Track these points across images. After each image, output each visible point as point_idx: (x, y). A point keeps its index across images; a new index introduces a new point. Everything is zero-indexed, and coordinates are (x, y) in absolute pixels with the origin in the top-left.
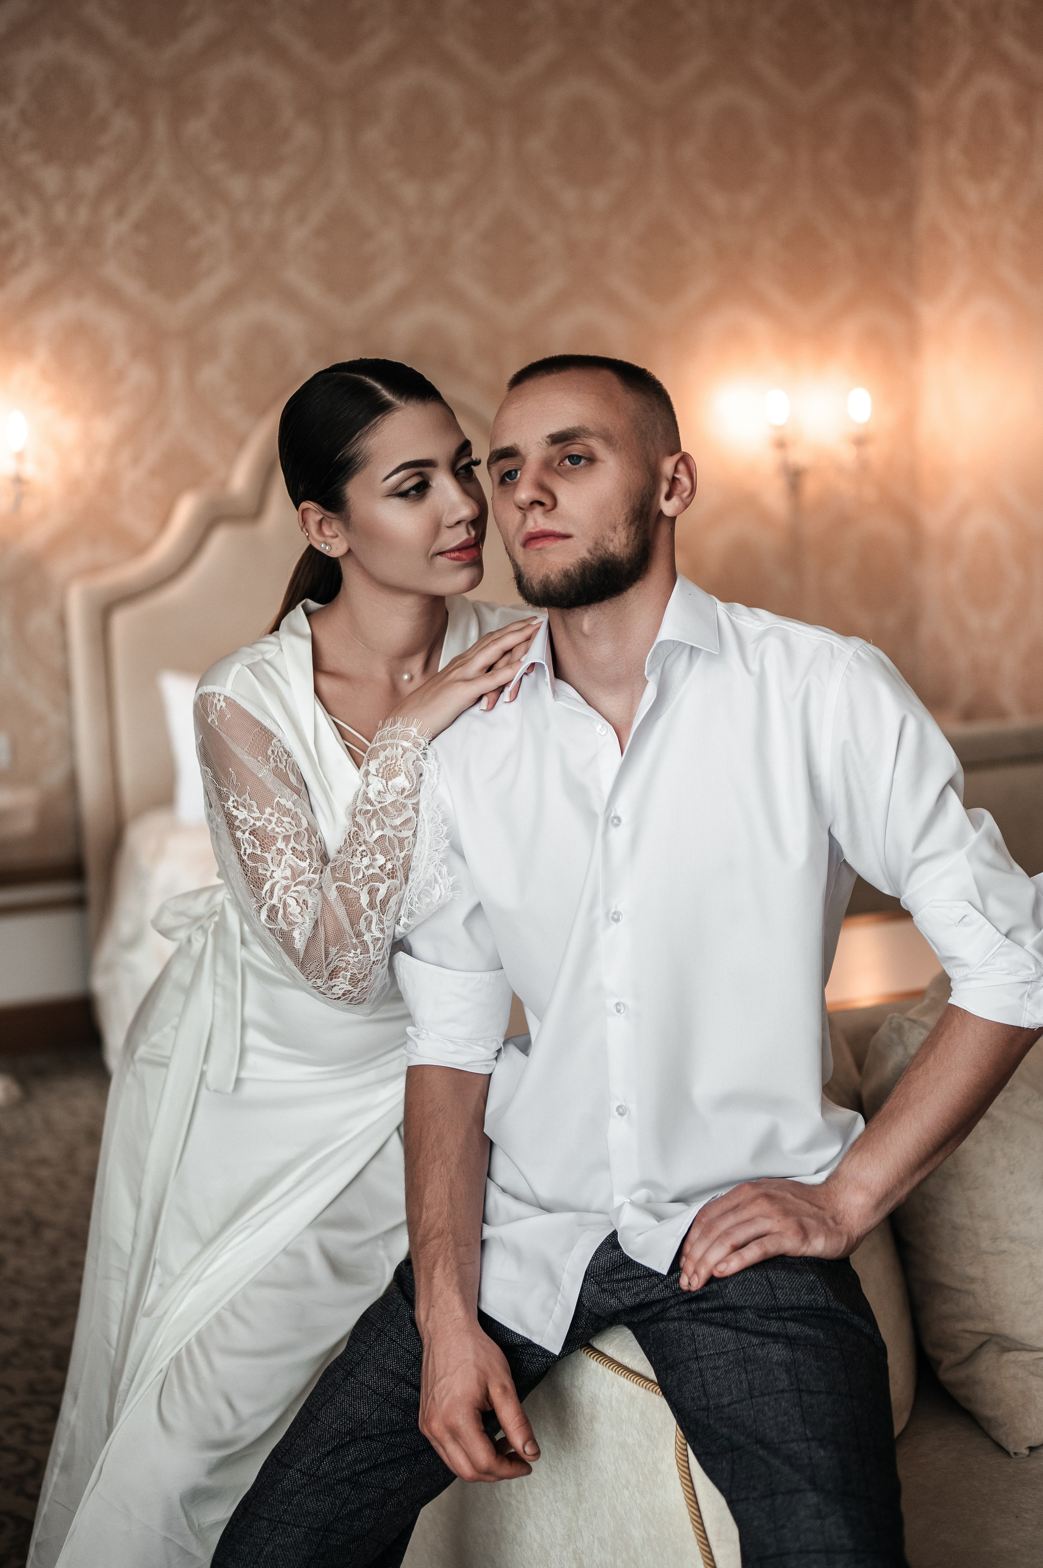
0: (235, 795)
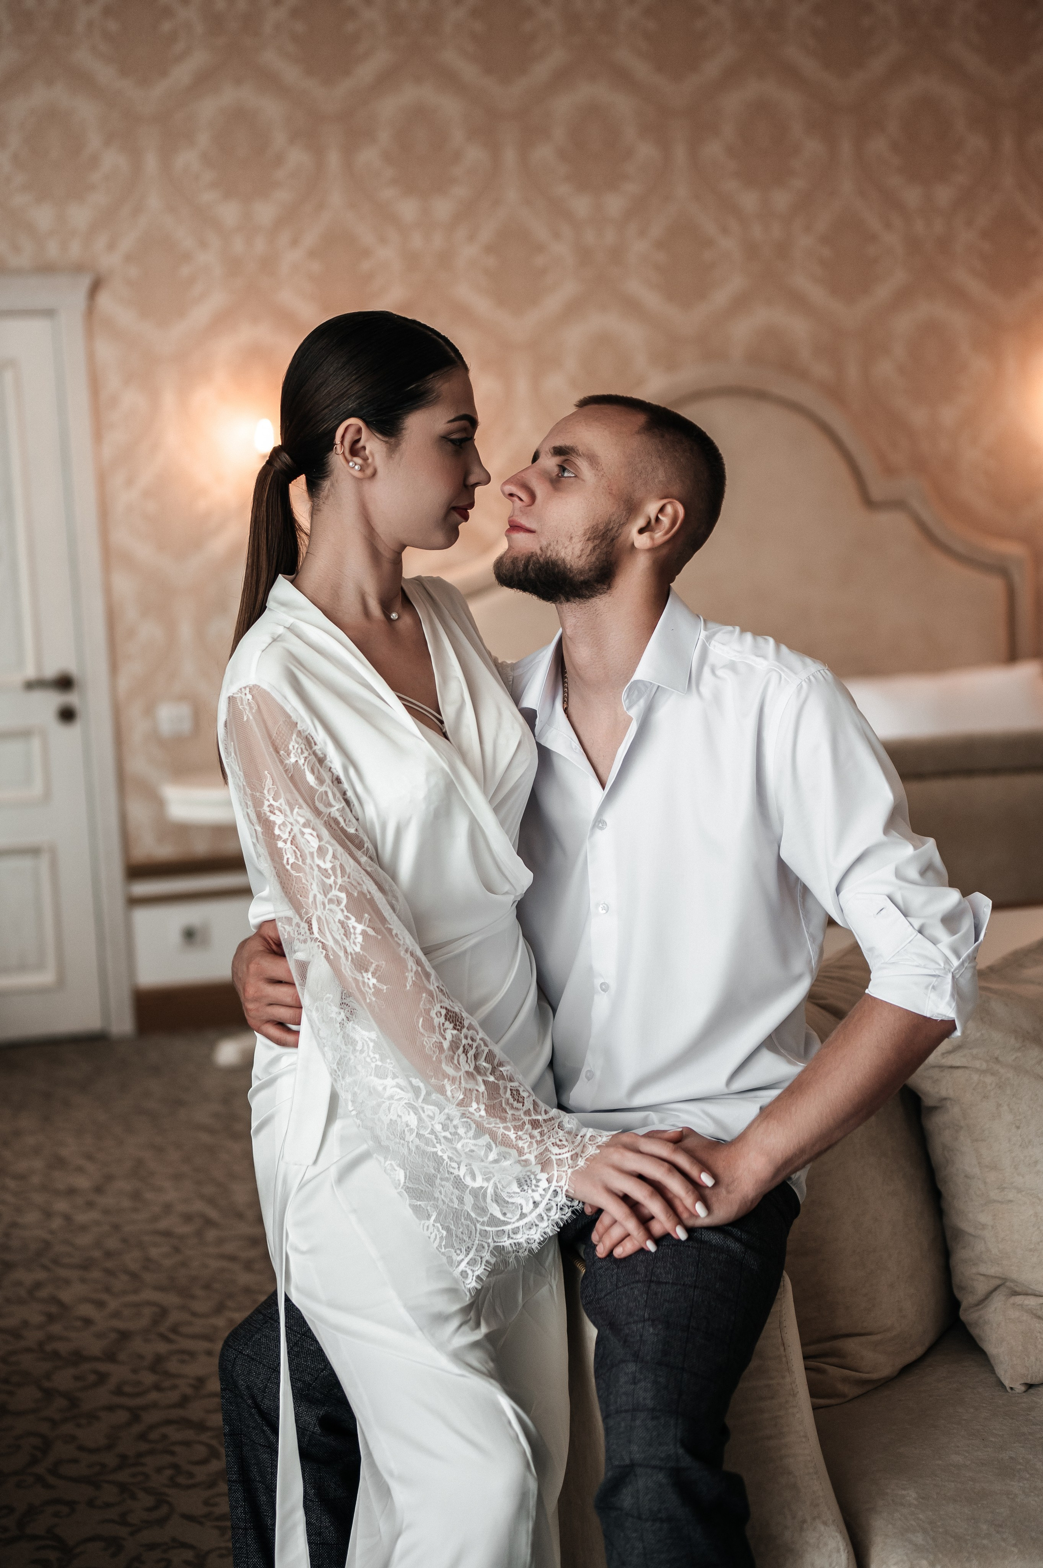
0: (271, 800)
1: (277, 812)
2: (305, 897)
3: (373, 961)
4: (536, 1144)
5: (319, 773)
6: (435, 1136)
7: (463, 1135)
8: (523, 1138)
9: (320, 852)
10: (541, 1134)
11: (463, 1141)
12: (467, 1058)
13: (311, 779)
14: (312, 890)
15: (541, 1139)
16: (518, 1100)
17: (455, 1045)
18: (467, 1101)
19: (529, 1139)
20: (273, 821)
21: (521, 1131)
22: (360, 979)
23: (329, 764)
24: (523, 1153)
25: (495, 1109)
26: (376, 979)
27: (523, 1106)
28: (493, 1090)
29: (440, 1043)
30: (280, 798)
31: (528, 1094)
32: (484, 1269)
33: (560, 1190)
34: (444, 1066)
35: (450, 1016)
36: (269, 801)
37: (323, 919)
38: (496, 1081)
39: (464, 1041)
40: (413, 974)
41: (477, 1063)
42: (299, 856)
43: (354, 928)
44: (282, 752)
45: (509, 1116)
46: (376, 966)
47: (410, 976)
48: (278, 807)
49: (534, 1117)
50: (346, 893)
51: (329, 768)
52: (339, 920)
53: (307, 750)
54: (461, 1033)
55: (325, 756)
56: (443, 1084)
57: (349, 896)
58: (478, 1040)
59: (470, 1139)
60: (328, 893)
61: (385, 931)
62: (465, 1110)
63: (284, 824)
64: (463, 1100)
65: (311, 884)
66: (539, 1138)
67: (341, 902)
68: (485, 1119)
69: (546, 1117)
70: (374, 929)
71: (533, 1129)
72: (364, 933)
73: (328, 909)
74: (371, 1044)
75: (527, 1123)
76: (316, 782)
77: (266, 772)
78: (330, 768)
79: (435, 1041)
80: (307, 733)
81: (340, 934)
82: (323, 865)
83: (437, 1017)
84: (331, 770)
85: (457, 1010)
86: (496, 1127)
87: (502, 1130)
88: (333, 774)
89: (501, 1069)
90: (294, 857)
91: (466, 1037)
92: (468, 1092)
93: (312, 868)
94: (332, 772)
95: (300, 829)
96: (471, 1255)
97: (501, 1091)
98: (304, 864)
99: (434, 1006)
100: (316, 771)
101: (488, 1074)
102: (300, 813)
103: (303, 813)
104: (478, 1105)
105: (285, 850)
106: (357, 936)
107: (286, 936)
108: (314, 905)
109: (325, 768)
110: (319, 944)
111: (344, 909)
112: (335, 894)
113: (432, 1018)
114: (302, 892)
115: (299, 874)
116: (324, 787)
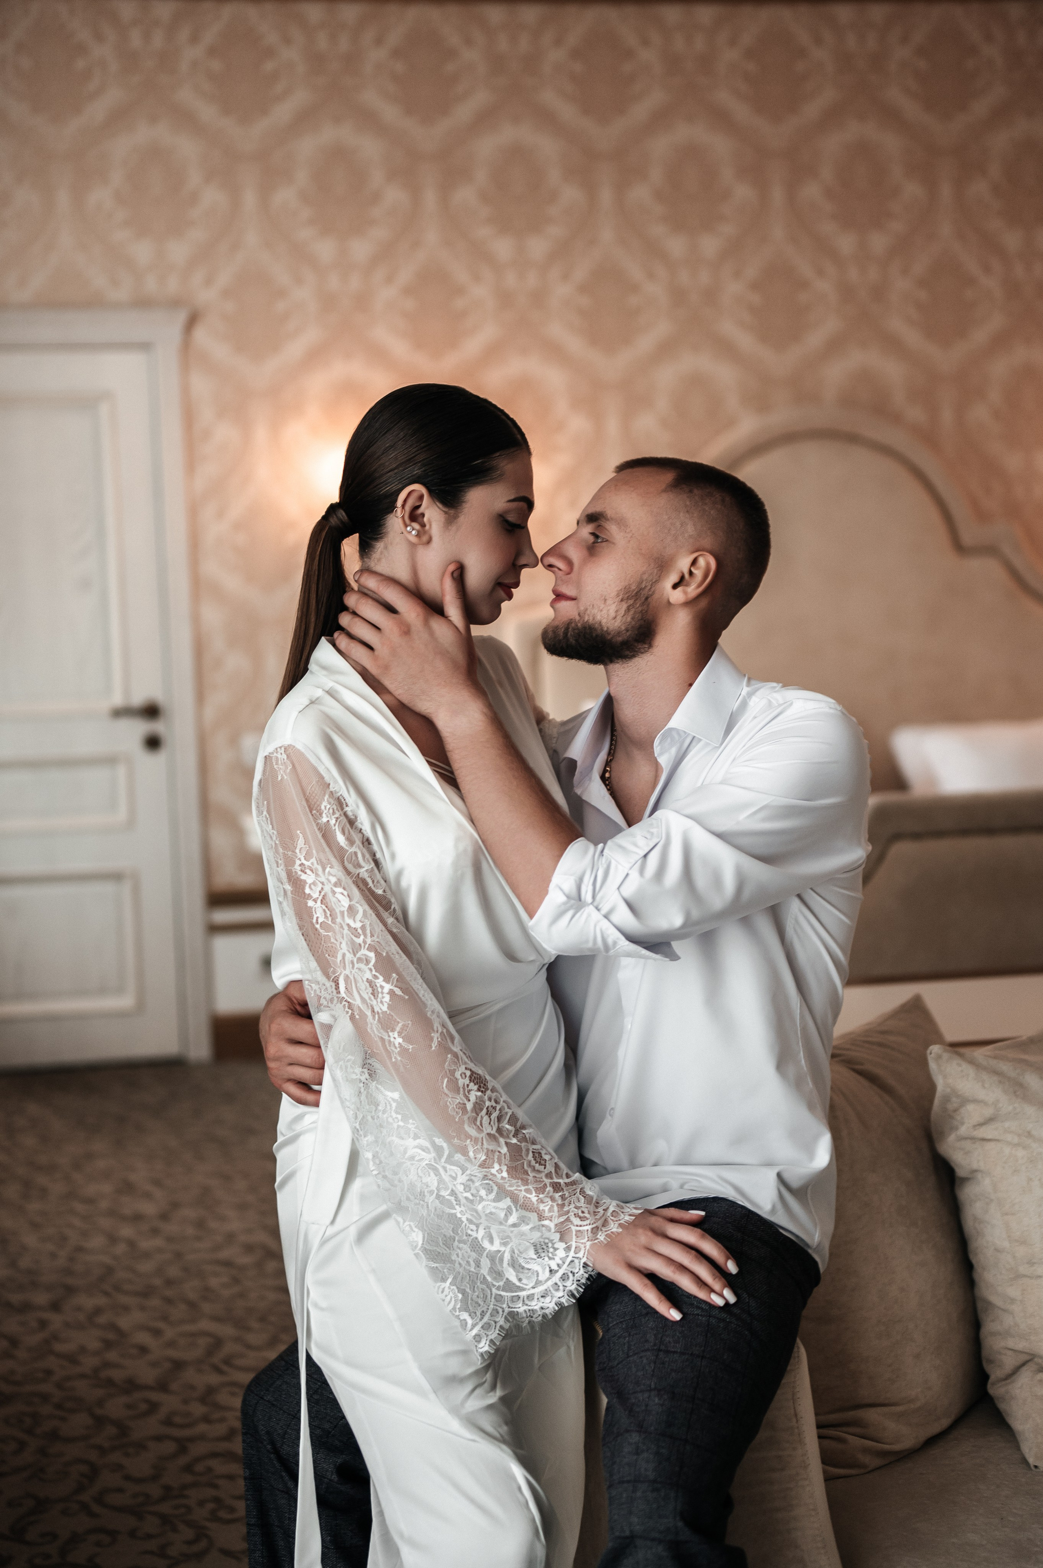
0: (303, 859)
1: (308, 871)
2: (333, 956)
3: (400, 1021)
4: (557, 1210)
5: (349, 834)
6: (455, 1197)
7: (485, 1197)
8: (544, 1201)
9: (350, 911)
10: (562, 1198)
11: (484, 1203)
12: (490, 1119)
13: (341, 839)
14: (341, 949)
15: (562, 1203)
16: (540, 1162)
17: (478, 1106)
18: (489, 1161)
19: (550, 1203)
20: (304, 880)
21: (543, 1193)
22: (386, 1038)
23: (360, 826)
24: (543, 1218)
25: (517, 1170)
26: (402, 1038)
27: (545, 1168)
28: (516, 1153)
29: (463, 1104)
30: (312, 858)
31: (550, 1157)
32: (498, 1334)
33: (578, 1260)
34: (466, 1127)
35: (475, 1077)
36: (300, 860)
37: (352, 978)
38: (519, 1143)
39: (488, 1103)
40: (438, 1035)
41: (500, 1126)
42: (328, 915)
43: (382, 987)
44: (315, 811)
45: (530, 1178)
46: (402, 1025)
47: (436, 1036)
48: (309, 866)
49: (556, 1180)
50: (375, 953)
51: (359, 830)
52: (367, 979)
53: (339, 811)
54: (485, 1095)
55: (356, 817)
56: (465, 1145)
57: (377, 955)
58: (501, 1102)
59: (491, 1201)
60: (357, 952)
62: (488, 1172)
63: (314, 883)
64: (485, 1161)
65: (341, 943)
66: (560, 1201)
67: (370, 962)
68: (506, 1181)
69: (567, 1181)
70: (401, 989)
71: (554, 1192)
72: (391, 993)
73: (357, 968)
74: (394, 1104)
75: (548, 1185)
76: (346, 843)
77: (298, 832)
78: (361, 829)
79: (459, 1103)
80: (339, 794)
81: (367, 993)
82: (353, 925)
83: (462, 1078)
84: (362, 831)
85: (480, 1072)
86: (518, 1190)
87: (523, 1193)
88: (364, 835)
89: (524, 1132)
90: (324, 916)
91: (490, 1100)
92: (490, 1153)
93: (342, 927)
94: (362, 833)
95: (331, 888)
96: (486, 1319)
97: (524, 1154)
98: (334, 923)
99: (459, 1067)
100: (346, 832)
101: (511, 1136)
102: (331, 872)
103: (335, 872)
104: (500, 1166)
105: (315, 909)
106: (384, 995)
107: (312, 995)
108: (342, 964)
109: (355, 829)
110: (345, 1003)
111: (373, 968)
112: (364, 953)
113: (456, 1079)
114: (331, 951)
115: (328, 934)
116: (354, 847)
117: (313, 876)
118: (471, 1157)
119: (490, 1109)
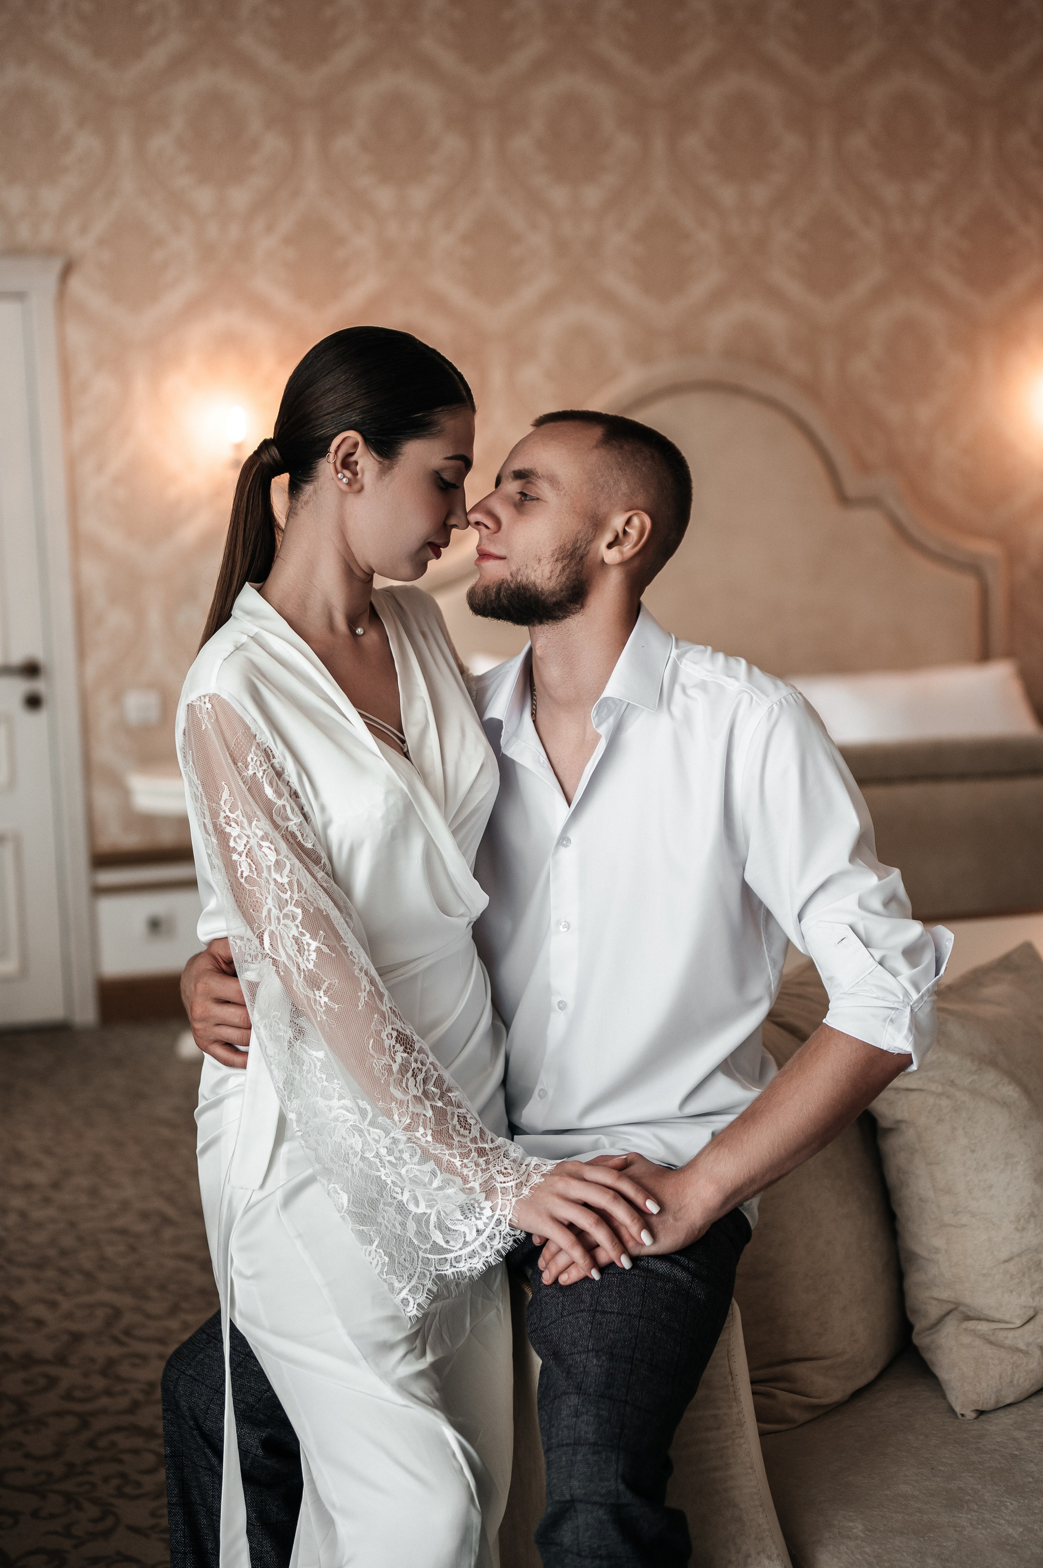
0: (228, 811)
1: (233, 824)
2: (258, 911)
3: (326, 979)
4: (481, 1173)
5: (278, 787)
6: (380, 1159)
7: (408, 1160)
8: (468, 1166)
9: (277, 866)
10: (486, 1162)
11: (407, 1167)
12: (416, 1082)
13: (269, 791)
14: (267, 904)
15: (486, 1167)
16: (465, 1126)
17: (404, 1068)
18: (414, 1125)
19: (474, 1167)
20: (228, 833)
21: (467, 1158)
22: (312, 996)
23: (287, 778)
24: (468, 1181)
25: (442, 1135)
26: (328, 997)
27: (470, 1133)
28: (441, 1115)
29: (389, 1065)
30: (238, 810)
31: (475, 1121)
32: (426, 1297)
33: (504, 1218)
34: (392, 1089)
35: (401, 1038)
36: (225, 813)
37: (277, 934)
38: (444, 1107)
39: (414, 1065)
40: (365, 994)
41: (426, 1088)
42: (254, 869)
43: (308, 944)
44: (240, 764)
45: (455, 1143)
46: (329, 984)
47: (363, 995)
48: (234, 819)
49: (481, 1145)
50: (302, 909)
51: (286, 783)
52: (294, 936)
53: (266, 763)
54: (411, 1056)
55: (283, 770)
56: (390, 1108)
57: (305, 912)
58: (428, 1064)
59: (415, 1164)
60: (284, 908)
61: (339, 948)
62: (412, 1135)
63: (239, 836)
64: (410, 1124)
65: (267, 898)
66: (484, 1167)
67: (297, 918)
68: (431, 1145)
69: (491, 1146)
70: (328, 946)
71: (478, 1157)
72: (318, 950)
73: (282, 924)
74: (319, 1064)
75: (473, 1151)
76: (275, 795)
77: (223, 783)
78: (288, 782)
79: (385, 1064)
80: (265, 746)
81: (293, 950)
82: (279, 880)
83: (388, 1039)
84: (289, 784)
85: (408, 1032)
86: (442, 1154)
87: (447, 1157)
89: (450, 1094)
90: (249, 870)
91: (416, 1061)
92: (415, 1116)
93: (267, 882)
94: (289, 786)
95: (258, 842)
96: (413, 1282)
97: (449, 1117)
98: (259, 877)
99: (385, 1027)
100: (274, 784)
101: (436, 1099)
102: (258, 825)
103: (261, 826)
104: (425, 1130)
105: (240, 863)
106: (311, 953)
107: (237, 951)
108: (268, 919)
109: (283, 781)
110: (270, 959)
111: (299, 925)
112: (290, 909)
113: (383, 1040)
114: (255, 906)
115: (253, 888)
116: (282, 800)
117: (238, 829)
118: (396, 1120)
119: (416, 1071)
